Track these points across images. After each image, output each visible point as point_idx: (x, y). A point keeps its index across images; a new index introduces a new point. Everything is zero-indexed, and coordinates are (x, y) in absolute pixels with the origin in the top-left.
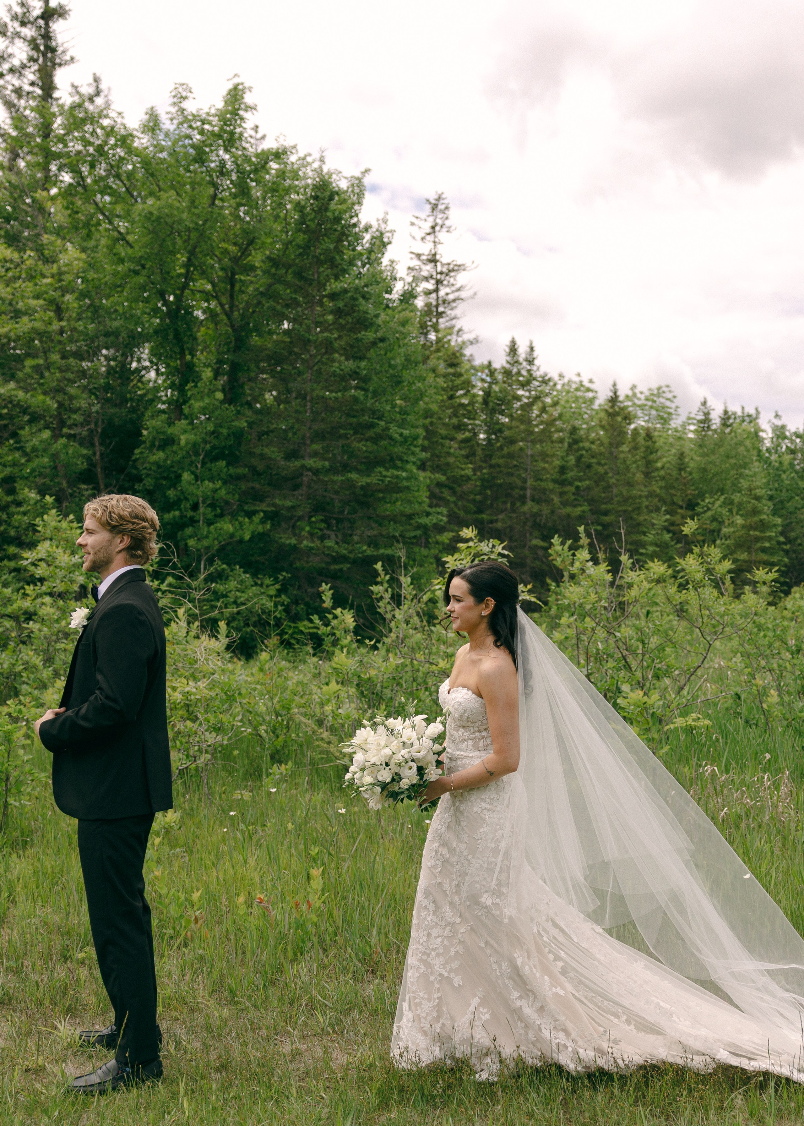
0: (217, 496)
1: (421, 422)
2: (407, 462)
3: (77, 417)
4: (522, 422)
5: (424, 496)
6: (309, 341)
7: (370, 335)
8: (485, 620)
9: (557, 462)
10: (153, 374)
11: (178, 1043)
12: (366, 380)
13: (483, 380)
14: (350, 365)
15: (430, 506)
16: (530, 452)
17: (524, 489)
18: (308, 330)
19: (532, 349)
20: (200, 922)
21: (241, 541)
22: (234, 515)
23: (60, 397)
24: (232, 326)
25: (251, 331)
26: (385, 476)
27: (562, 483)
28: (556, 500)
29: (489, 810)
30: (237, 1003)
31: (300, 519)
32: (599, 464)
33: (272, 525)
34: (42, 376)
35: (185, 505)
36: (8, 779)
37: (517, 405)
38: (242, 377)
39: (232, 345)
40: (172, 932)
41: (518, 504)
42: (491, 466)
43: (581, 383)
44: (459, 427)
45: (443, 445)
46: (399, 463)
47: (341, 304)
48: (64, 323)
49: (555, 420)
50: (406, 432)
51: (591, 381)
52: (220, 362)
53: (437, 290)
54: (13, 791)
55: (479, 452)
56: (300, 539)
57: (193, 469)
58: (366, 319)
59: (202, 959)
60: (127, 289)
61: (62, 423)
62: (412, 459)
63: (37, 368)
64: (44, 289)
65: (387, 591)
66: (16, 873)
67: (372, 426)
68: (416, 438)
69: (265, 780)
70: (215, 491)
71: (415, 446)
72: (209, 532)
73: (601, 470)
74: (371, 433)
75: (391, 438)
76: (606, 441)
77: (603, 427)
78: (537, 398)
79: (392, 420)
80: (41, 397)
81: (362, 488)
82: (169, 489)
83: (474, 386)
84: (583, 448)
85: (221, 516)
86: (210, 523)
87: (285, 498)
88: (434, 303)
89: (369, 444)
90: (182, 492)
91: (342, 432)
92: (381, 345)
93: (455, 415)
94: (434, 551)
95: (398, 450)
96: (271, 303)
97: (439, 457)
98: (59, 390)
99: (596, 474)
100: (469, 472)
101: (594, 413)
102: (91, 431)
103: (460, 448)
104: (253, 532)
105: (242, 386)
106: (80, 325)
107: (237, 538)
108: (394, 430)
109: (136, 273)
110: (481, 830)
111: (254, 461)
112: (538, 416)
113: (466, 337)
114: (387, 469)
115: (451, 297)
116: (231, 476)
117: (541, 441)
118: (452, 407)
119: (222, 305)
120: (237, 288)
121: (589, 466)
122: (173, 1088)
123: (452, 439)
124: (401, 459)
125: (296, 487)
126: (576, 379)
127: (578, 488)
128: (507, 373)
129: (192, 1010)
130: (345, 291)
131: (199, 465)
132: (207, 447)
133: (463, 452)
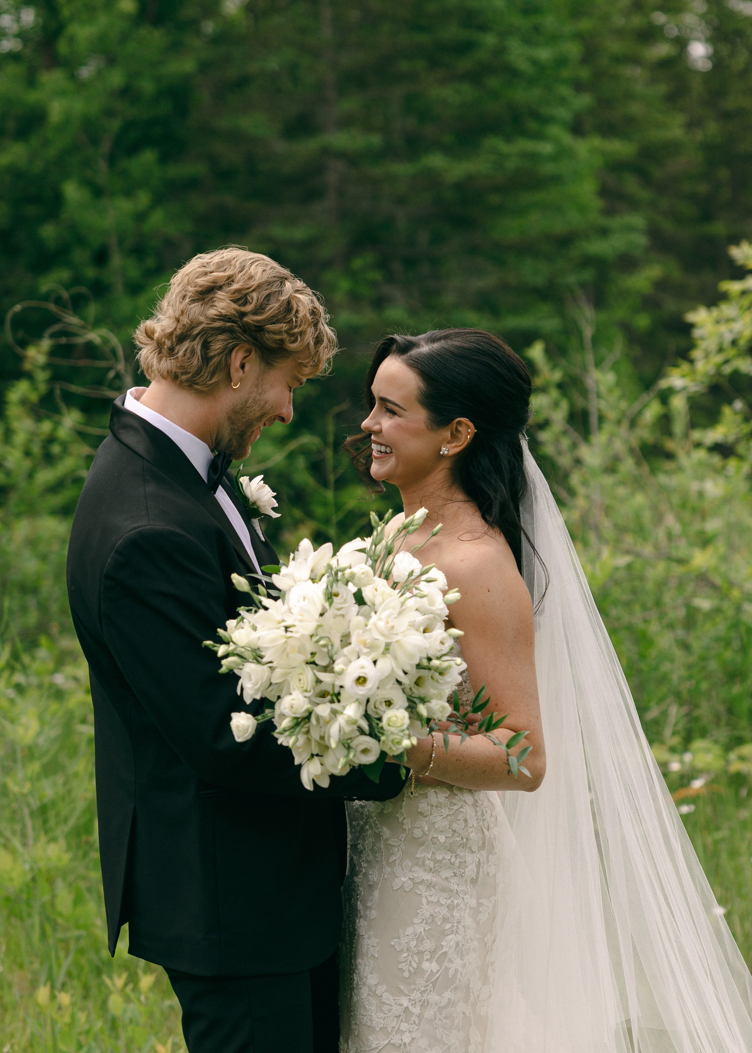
0: (146, 229)
1: (568, 28)
2: (549, 120)
5: (588, 190)
8: (445, 465)
15: (605, 213)
26: (507, 156)
29: (430, 885)
35: (80, 255)
42: (726, 116)
44: (648, 35)
45: (617, 77)
46: (532, 125)
50: (544, 54)
55: (697, 87)
57: (90, 174)
62: (558, 111)
65: (556, 405)
67: (467, 47)
70: (141, 217)
71: (563, 83)
74: (466, 63)
75: (511, 70)
79: (511, 31)
81: (459, 186)
82: (44, 221)
85: (158, 270)
89: (464, 86)
90: (72, 227)
91: (404, 66)
97: (610, 104)
100: (677, 132)
103: (653, 81)
110: (410, 930)
111: (219, 147)
114: (508, 139)
123: (635, 60)
124: (534, 114)
125: (313, 196)
131: (102, 165)
132: (115, 125)
133: (662, 89)
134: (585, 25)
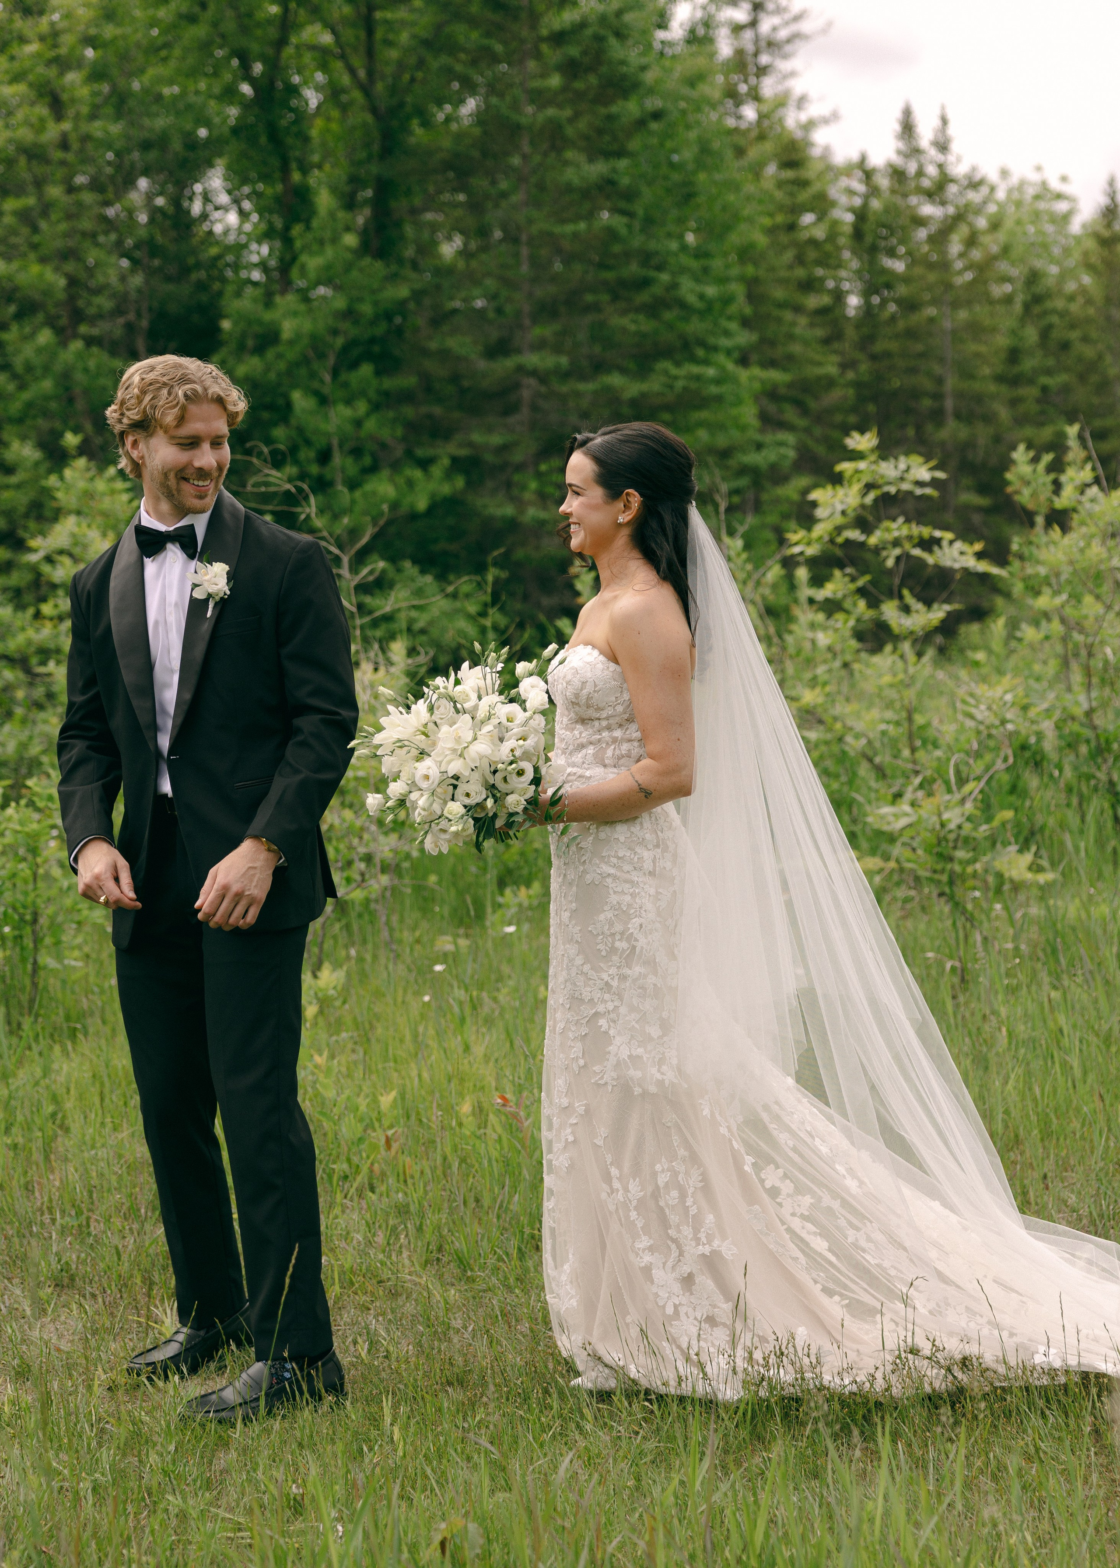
0: (363, 433)
1: (735, 271)
2: (715, 349)
3: (104, 303)
4: (931, 266)
5: (749, 413)
6: (518, 127)
7: (631, 108)
8: (626, 531)
9: (1002, 341)
10: (232, 218)
11: (373, 1345)
12: (630, 195)
13: (851, 192)
14: (597, 169)
15: (762, 431)
16: (947, 325)
17: (938, 396)
18: (515, 106)
19: (944, 121)
20: (395, 1146)
21: (414, 516)
22: (396, 466)
23: (70, 267)
24: (374, 111)
25: (409, 118)
26: (676, 378)
27: (1015, 381)
28: (1004, 414)
30: (471, 1280)
31: (520, 467)
32: (1085, 339)
33: (469, 484)
34: (35, 229)
35: (306, 454)
36: (35, 921)
37: (922, 234)
38: (399, 205)
39: (376, 147)
40: (345, 1166)
41: (929, 428)
42: (874, 357)
43: (1044, 184)
44: (809, 285)
45: (779, 320)
46: (700, 353)
47: (574, 51)
48: (66, 126)
49: (995, 258)
50: (711, 291)
51: (1064, 179)
52: (355, 181)
53: (753, 24)
54: (48, 940)
55: (851, 333)
56: (520, 504)
57: (316, 385)
58: (624, 77)
59: (403, 1211)
60: (177, 52)
61: (78, 316)
62: (724, 342)
63: (24, 216)
64: (27, 64)
66: (62, 1079)
67: (645, 283)
68: (727, 300)
69: (491, 918)
70: (358, 423)
71: (730, 318)
72: (353, 502)
73: (1089, 352)
74: (643, 297)
75: (683, 305)
76: (1097, 293)
77: (1090, 267)
78: (959, 218)
79: (683, 270)
80: (35, 269)
81: (633, 403)
82: (276, 424)
83: (833, 204)
84: (1054, 311)
85: (373, 469)
86: (353, 485)
87: (490, 430)
88: (750, 48)
89: (641, 317)
90: (300, 430)
91: (589, 298)
92: (654, 126)
93: (800, 260)
94: (772, 519)
95: (695, 327)
96: (444, 59)
97: (772, 343)
98: (67, 255)
99: (1080, 359)
100: (831, 370)
101: (1072, 242)
102: (130, 327)
103: (812, 325)
104: (433, 496)
105: (398, 224)
106: (97, 128)
107: (404, 510)
108: (688, 290)
109: (192, 19)
110: (602, 916)
111: (430, 365)
112: (962, 255)
113: (813, 111)
114: (678, 364)
115: (783, 34)
116: (387, 394)
117: (969, 303)
118: (795, 244)
119: (352, 71)
120: (379, 34)
121: (1065, 346)
122: (374, 1409)
123: (798, 309)
124: (702, 344)
125: (510, 410)
126: (1034, 177)
127: (1045, 389)
128: (897, 174)
129: (394, 1294)
130: (582, 25)
131: (327, 378)
132: (339, 342)
133: (820, 332)
134: (750, 270)
